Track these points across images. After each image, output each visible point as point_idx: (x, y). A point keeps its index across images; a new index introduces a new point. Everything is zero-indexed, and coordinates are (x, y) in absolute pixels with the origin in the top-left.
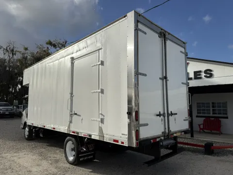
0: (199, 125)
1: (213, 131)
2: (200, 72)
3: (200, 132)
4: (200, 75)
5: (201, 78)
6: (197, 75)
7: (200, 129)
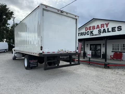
0: (111, 56)
1: (118, 59)
2: (115, 27)
3: (111, 59)
4: (115, 29)
5: (115, 31)
6: (113, 29)
7: (111, 58)
